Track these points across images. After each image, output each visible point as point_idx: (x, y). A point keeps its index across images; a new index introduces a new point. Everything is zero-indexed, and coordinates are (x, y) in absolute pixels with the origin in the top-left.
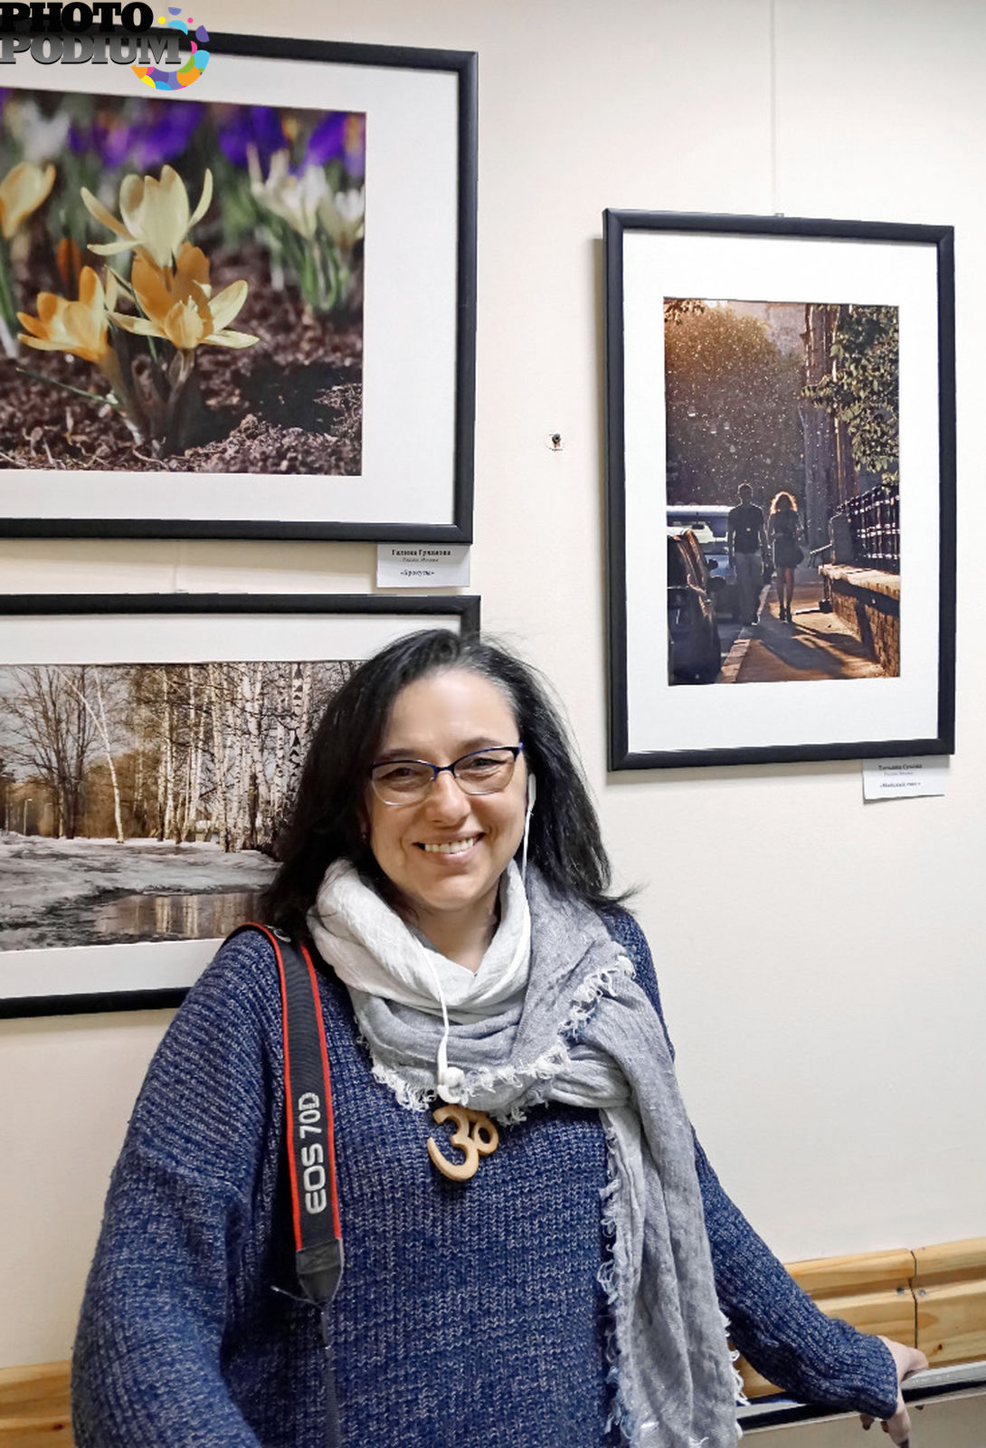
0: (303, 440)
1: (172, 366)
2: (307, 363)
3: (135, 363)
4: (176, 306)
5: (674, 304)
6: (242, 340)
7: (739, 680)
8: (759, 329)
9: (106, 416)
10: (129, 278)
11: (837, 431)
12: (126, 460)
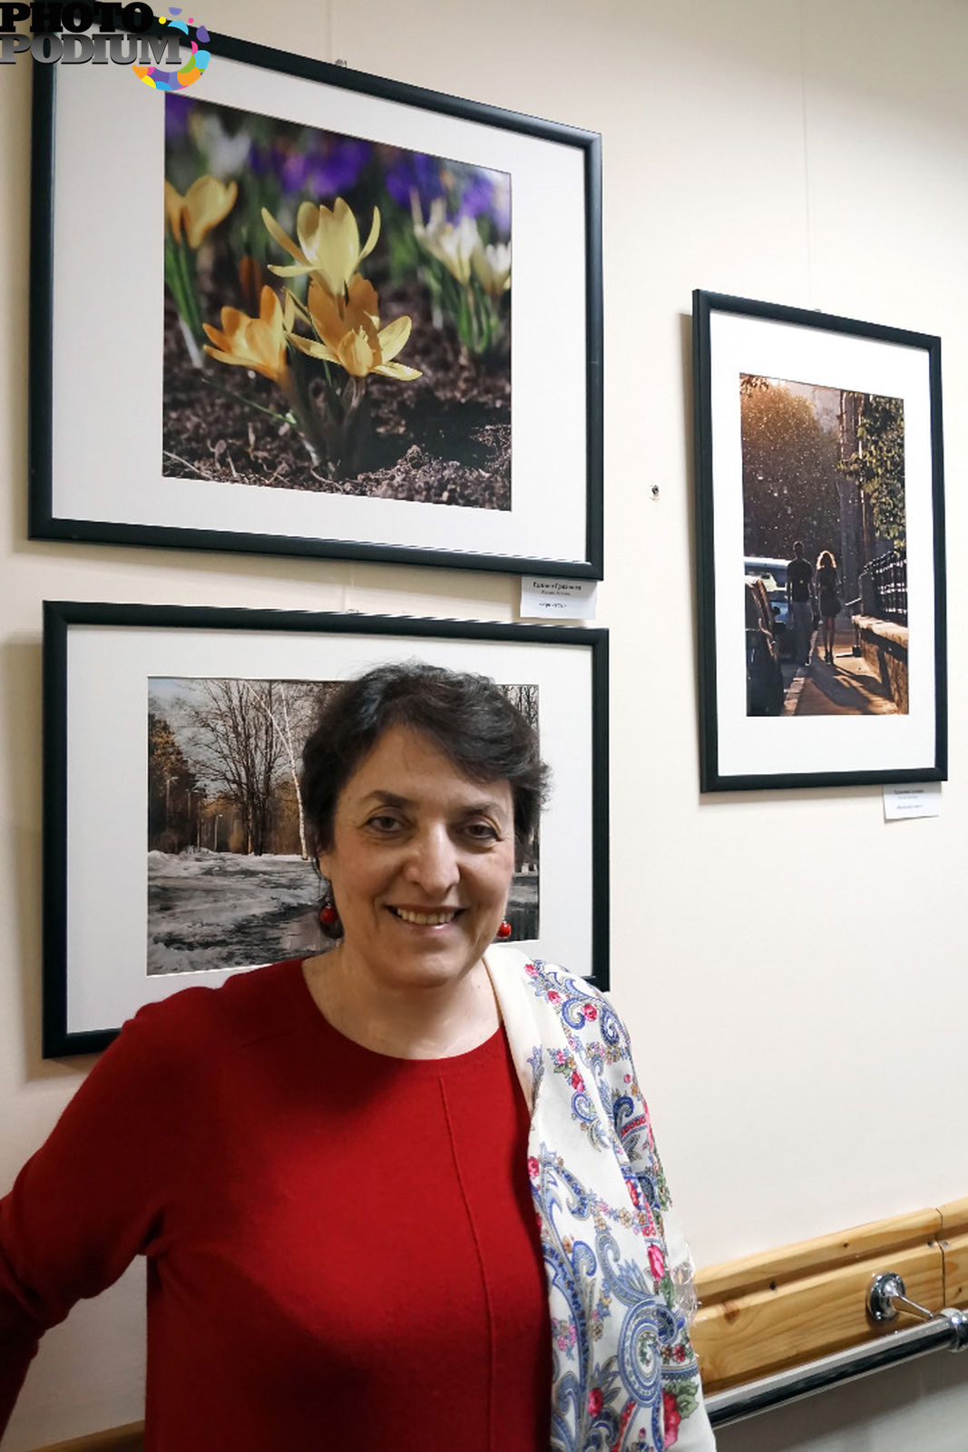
0: (460, 473)
1: (346, 391)
2: (463, 401)
3: (312, 385)
4: (350, 333)
5: (748, 380)
6: (407, 373)
7: (797, 713)
8: (807, 407)
9: (286, 435)
10: (305, 302)
11: (863, 501)
12: (304, 480)
